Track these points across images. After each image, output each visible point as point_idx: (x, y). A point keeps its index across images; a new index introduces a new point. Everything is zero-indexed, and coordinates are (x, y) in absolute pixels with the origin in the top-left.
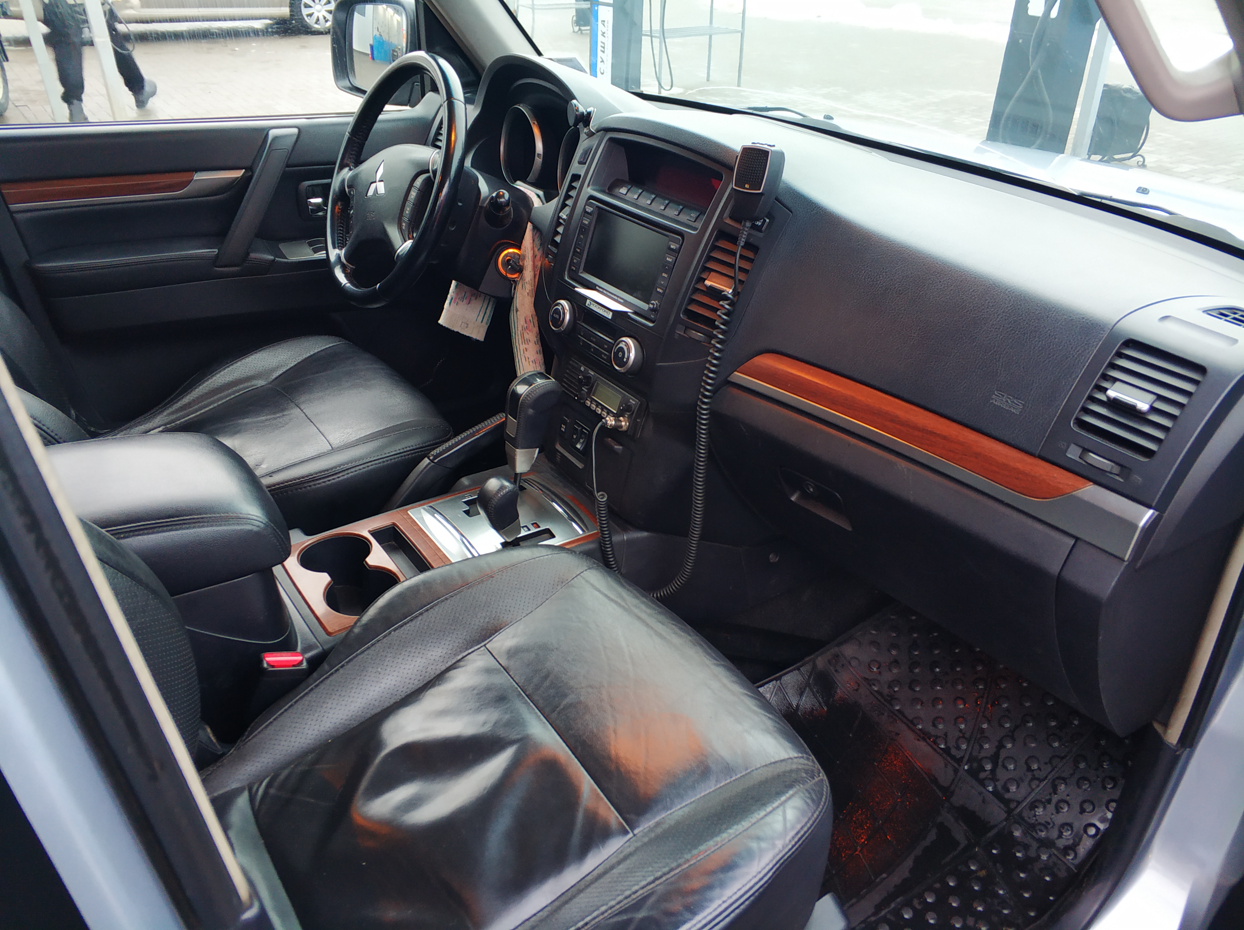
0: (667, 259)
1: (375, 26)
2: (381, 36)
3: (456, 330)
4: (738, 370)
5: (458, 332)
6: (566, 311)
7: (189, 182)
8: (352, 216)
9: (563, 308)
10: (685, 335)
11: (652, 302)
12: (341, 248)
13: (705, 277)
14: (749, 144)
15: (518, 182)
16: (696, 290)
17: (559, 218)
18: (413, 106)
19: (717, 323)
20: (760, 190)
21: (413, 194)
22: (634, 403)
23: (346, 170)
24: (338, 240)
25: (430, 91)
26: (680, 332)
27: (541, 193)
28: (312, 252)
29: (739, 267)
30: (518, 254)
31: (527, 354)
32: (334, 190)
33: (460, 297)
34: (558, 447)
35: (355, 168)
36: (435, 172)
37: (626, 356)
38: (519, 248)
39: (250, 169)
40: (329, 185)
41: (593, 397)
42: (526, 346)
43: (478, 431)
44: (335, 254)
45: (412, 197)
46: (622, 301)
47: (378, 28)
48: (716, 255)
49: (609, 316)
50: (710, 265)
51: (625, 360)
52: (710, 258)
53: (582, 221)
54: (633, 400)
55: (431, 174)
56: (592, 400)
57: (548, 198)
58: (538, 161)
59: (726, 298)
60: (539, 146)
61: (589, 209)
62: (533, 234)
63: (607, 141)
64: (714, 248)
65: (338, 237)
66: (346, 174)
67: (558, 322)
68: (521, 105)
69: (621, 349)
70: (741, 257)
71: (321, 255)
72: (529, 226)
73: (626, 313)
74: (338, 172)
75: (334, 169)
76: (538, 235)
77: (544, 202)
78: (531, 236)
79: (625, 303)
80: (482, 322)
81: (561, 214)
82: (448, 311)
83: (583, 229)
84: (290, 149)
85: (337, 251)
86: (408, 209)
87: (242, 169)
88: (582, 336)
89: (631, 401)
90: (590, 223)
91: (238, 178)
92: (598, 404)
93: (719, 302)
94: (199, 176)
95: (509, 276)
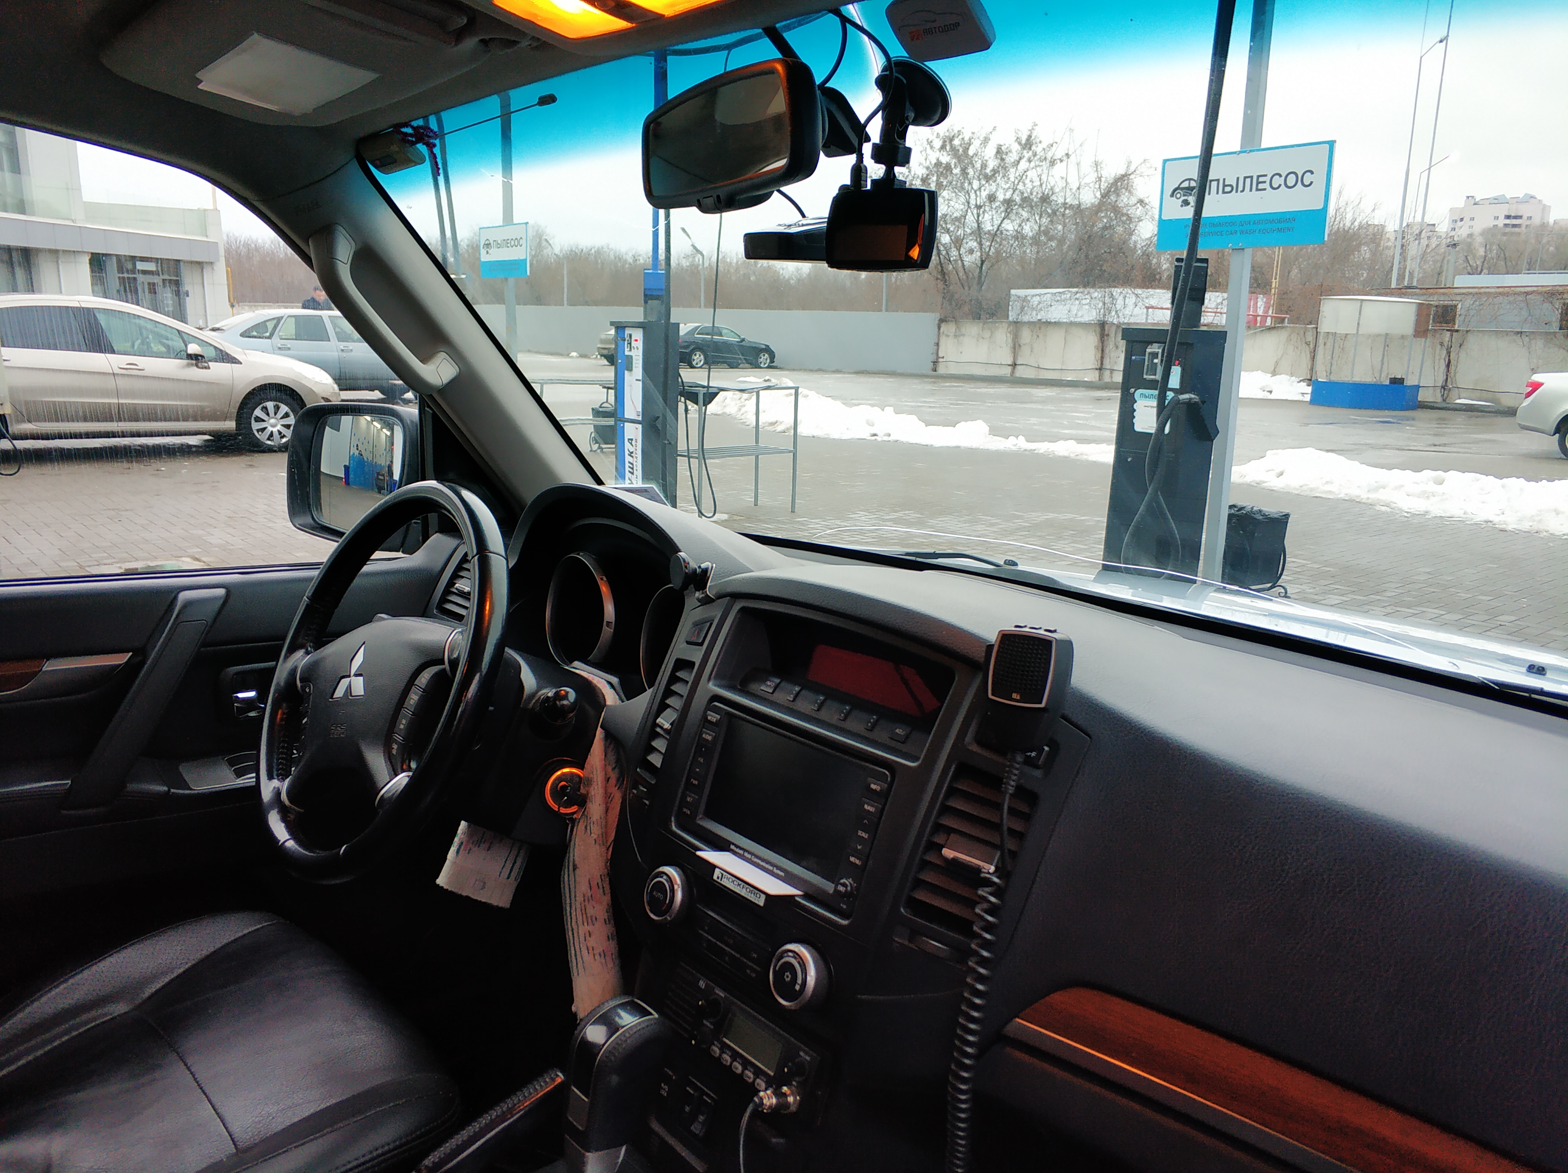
0: (866, 806)
1: (354, 443)
2: (361, 455)
3: (464, 894)
4: (1020, 1015)
5: (468, 897)
6: (676, 887)
7: (35, 674)
8: (305, 728)
9: (670, 879)
10: (911, 945)
11: (842, 881)
12: (283, 777)
13: (942, 842)
14: (1010, 627)
15: (576, 664)
16: (925, 865)
17: (655, 725)
18: (411, 551)
19: (975, 928)
20: (1041, 703)
21: (414, 698)
22: (808, 1058)
23: (300, 653)
24: (278, 765)
25: (436, 532)
26: (900, 940)
27: (615, 680)
28: (232, 776)
29: (1009, 829)
30: (579, 776)
31: (592, 942)
32: (278, 684)
33: (475, 839)
34: (655, 1126)
35: (316, 650)
36: (454, 663)
37: (799, 981)
38: (581, 767)
39: (140, 653)
40: (272, 670)
41: (725, 1040)
42: (590, 928)
43: (511, 1111)
44: (272, 788)
45: (412, 702)
46: (782, 874)
47: (357, 446)
48: (957, 804)
49: (761, 901)
50: (949, 821)
51: (797, 987)
52: (946, 810)
53: (701, 734)
54: (806, 1053)
55: (446, 665)
56: (724, 1047)
57: (630, 690)
58: (607, 632)
59: (987, 883)
60: (609, 610)
61: (713, 717)
62: (605, 745)
63: (738, 612)
64: (952, 792)
65: (278, 760)
66: (300, 659)
67: (661, 903)
68: (581, 554)
69: (789, 967)
70: (1011, 810)
71: (248, 780)
72: (600, 733)
73: (792, 897)
74: (286, 657)
75: (282, 646)
76: (612, 746)
77: (625, 699)
78: (603, 748)
79: (788, 878)
80: (508, 878)
81: (659, 720)
82: (454, 863)
83: (702, 747)
84: (210, 620)
85: (275, 783)
86: (404, 721)
87: (129, 652)
88: (705, 931)
89: (802, 1054)
90: (714, 738)
91: (121, 664)
92: (735, 1056)
93: (977, 889)
94: (50, 666)
95: (563, 810)
